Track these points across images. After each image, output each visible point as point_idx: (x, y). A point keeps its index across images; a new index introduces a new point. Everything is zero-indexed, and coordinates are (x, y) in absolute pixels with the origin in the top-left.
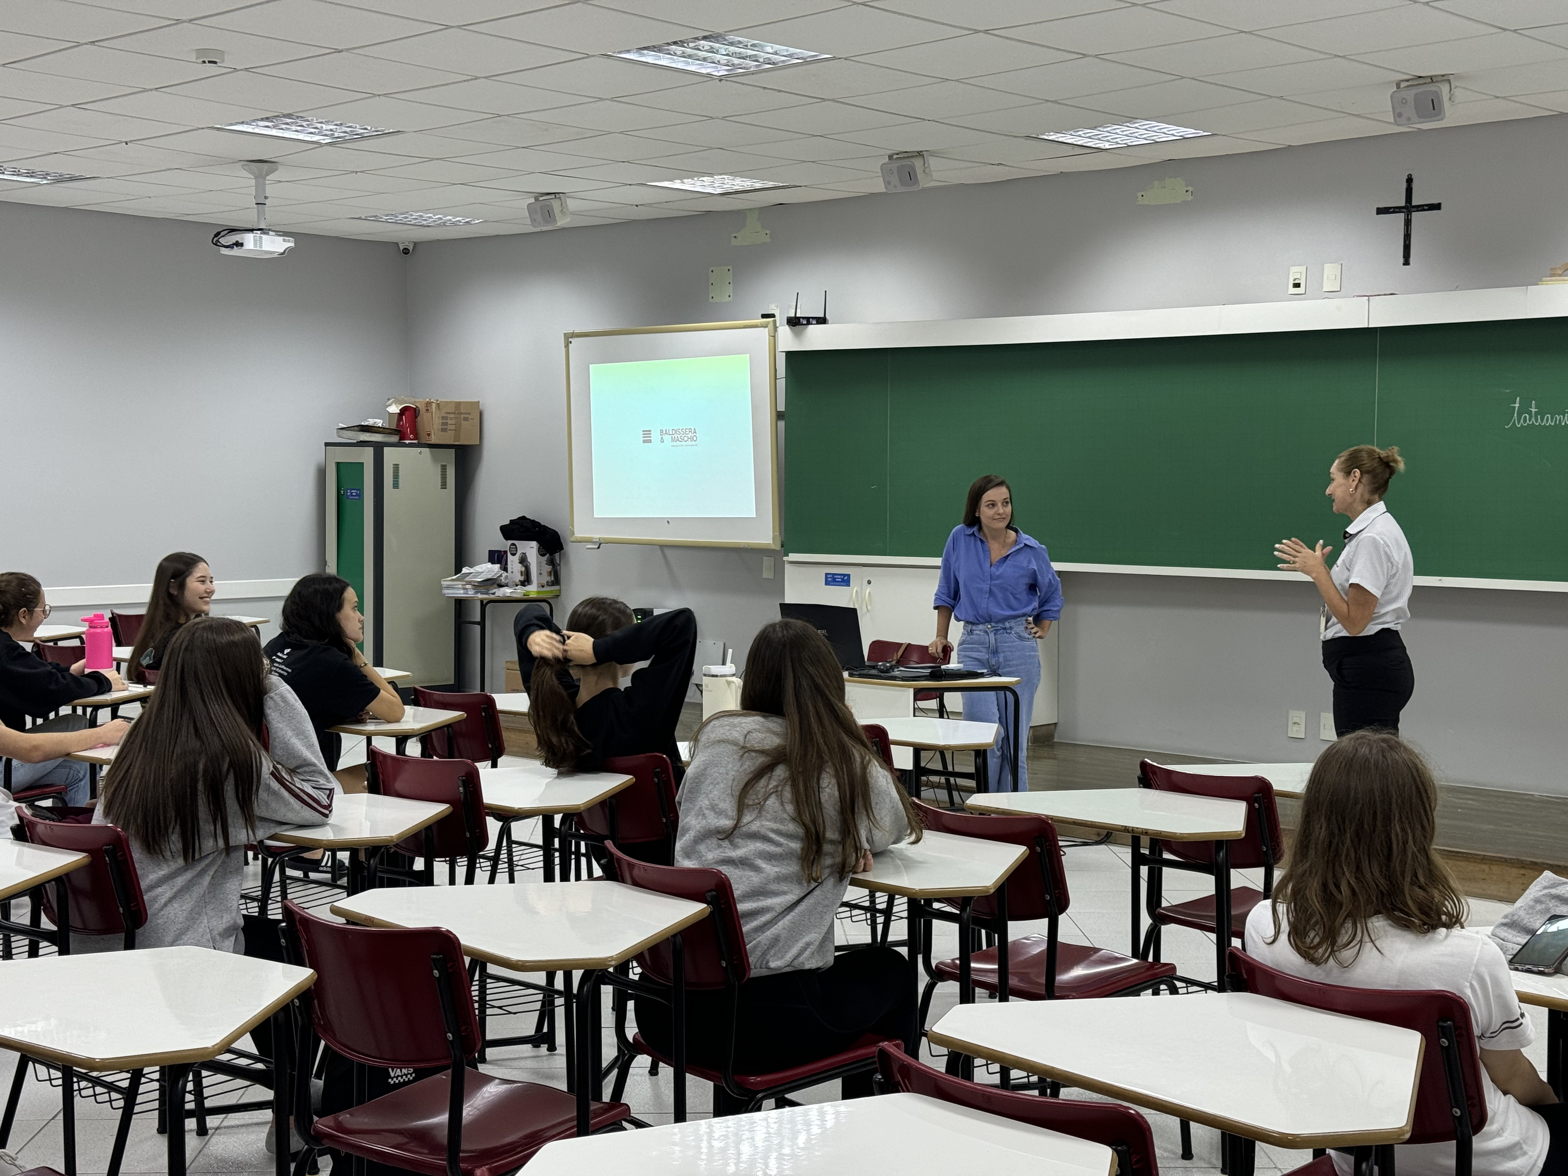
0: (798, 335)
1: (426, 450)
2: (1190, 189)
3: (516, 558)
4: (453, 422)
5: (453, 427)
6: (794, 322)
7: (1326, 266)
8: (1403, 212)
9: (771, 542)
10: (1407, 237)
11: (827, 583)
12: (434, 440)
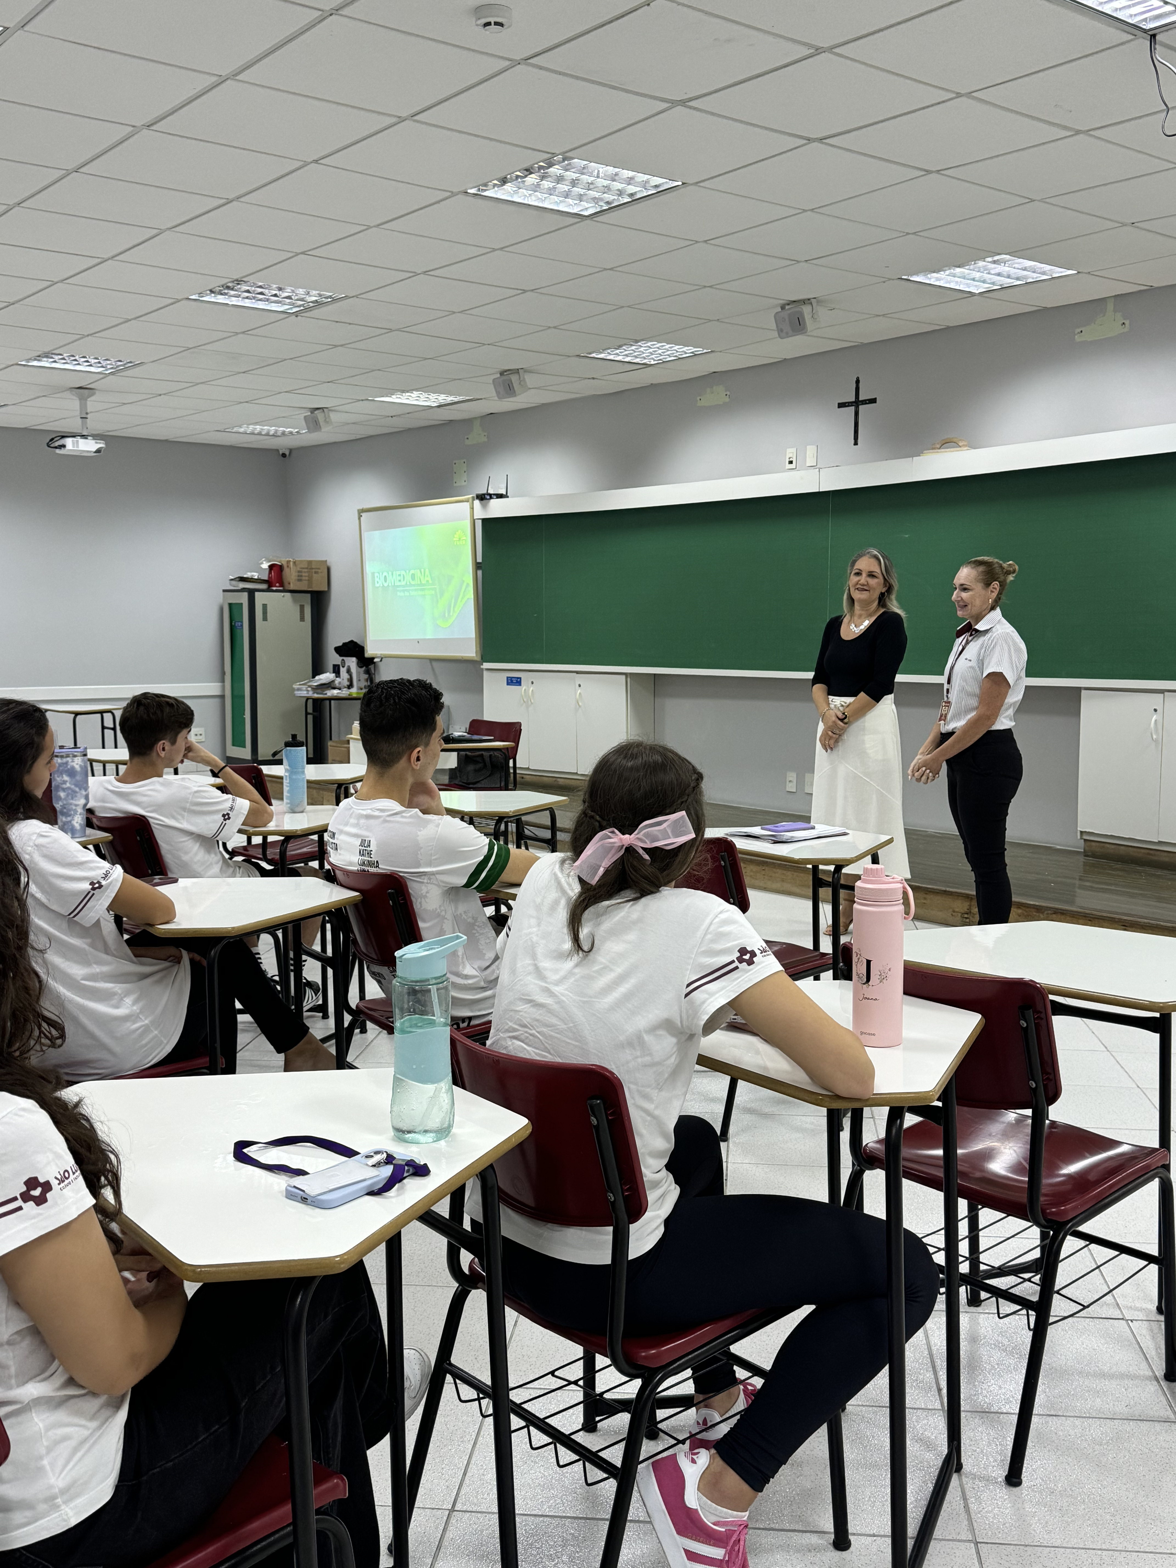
0: (484, 507)
1: (288, 594)
2: (728, 393)
3: (345, 669)
4: (307, 574)
5: (307, 578)
6: (482, 498)
7: (808, 447)
8: (853, 406)
9: (475, 655)
10: (856, 424)
11: (508, 684)
12: (292, 587)
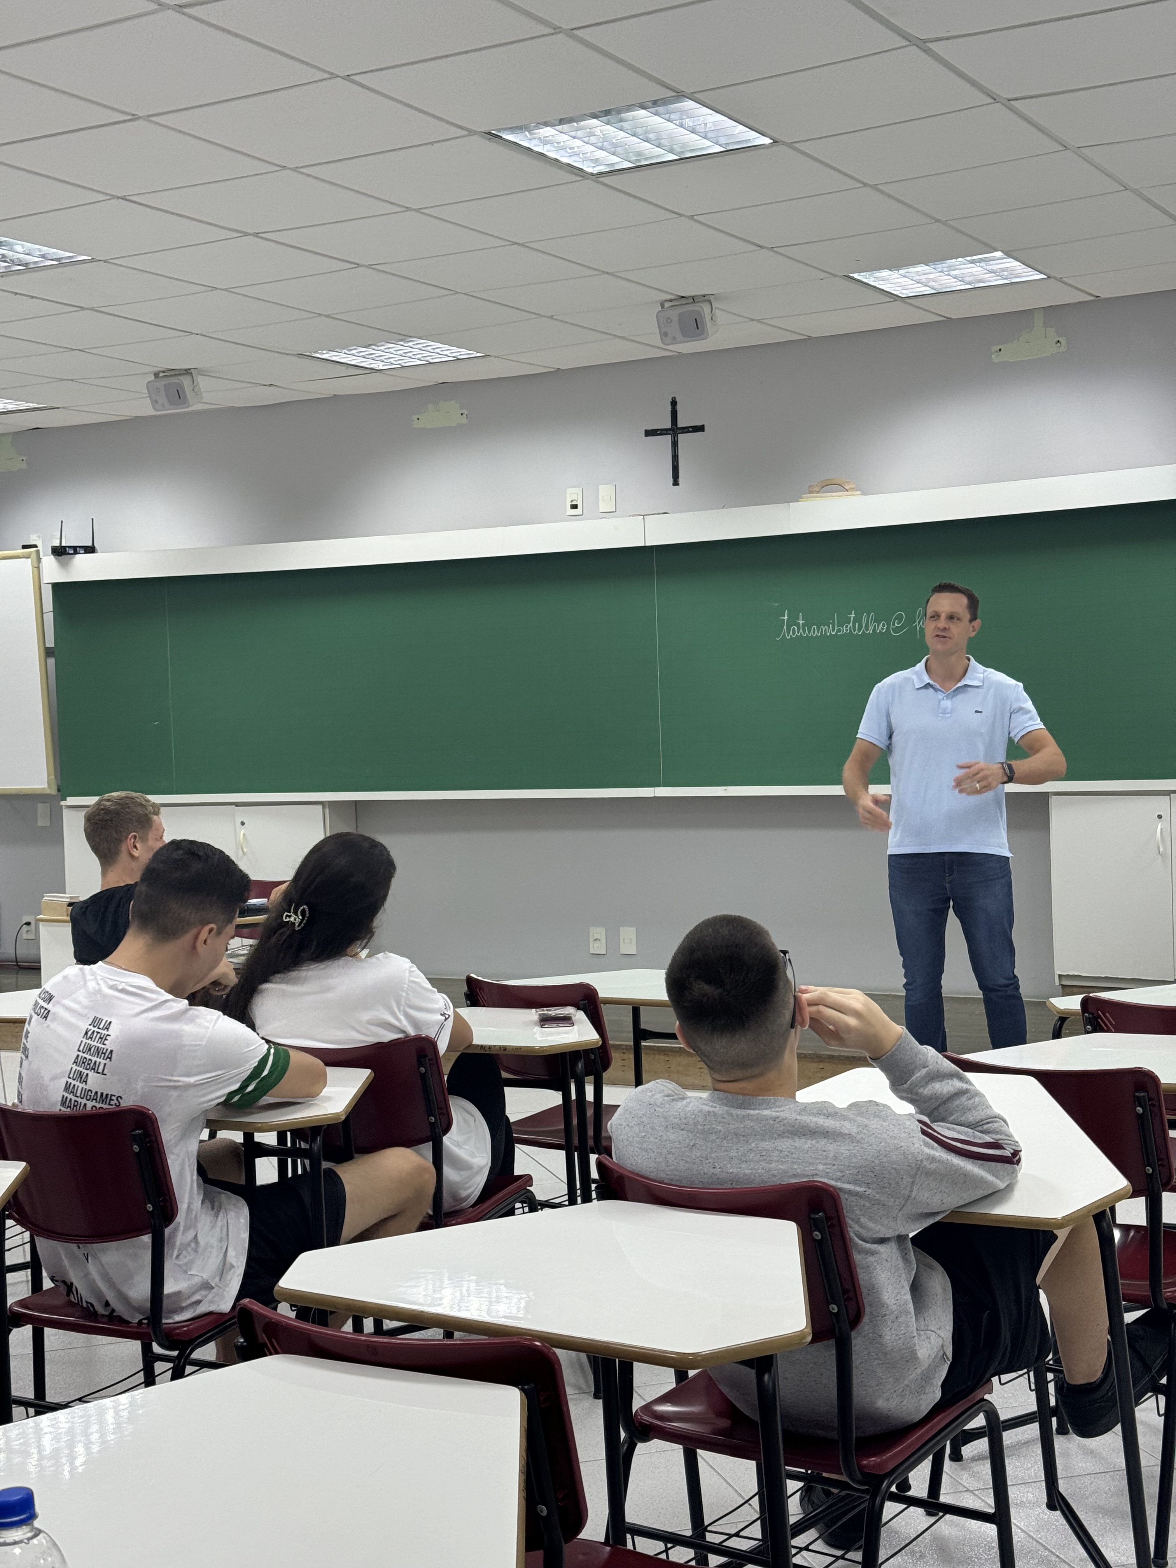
0: (64, 565)
2: (465, 412)
6: (59, 552)
7: (601, 487)
8: (670, 434)
9: (46, 786)
10: (675, 458)
